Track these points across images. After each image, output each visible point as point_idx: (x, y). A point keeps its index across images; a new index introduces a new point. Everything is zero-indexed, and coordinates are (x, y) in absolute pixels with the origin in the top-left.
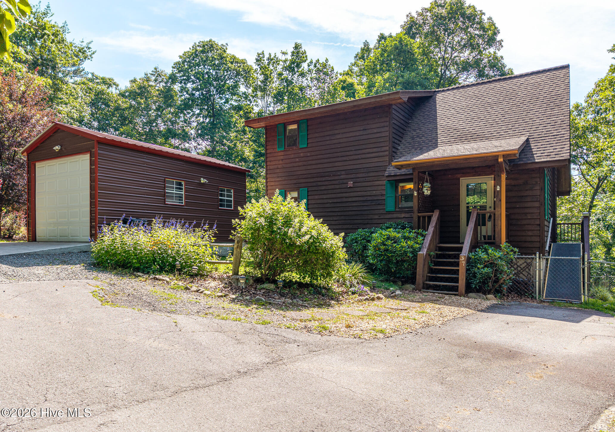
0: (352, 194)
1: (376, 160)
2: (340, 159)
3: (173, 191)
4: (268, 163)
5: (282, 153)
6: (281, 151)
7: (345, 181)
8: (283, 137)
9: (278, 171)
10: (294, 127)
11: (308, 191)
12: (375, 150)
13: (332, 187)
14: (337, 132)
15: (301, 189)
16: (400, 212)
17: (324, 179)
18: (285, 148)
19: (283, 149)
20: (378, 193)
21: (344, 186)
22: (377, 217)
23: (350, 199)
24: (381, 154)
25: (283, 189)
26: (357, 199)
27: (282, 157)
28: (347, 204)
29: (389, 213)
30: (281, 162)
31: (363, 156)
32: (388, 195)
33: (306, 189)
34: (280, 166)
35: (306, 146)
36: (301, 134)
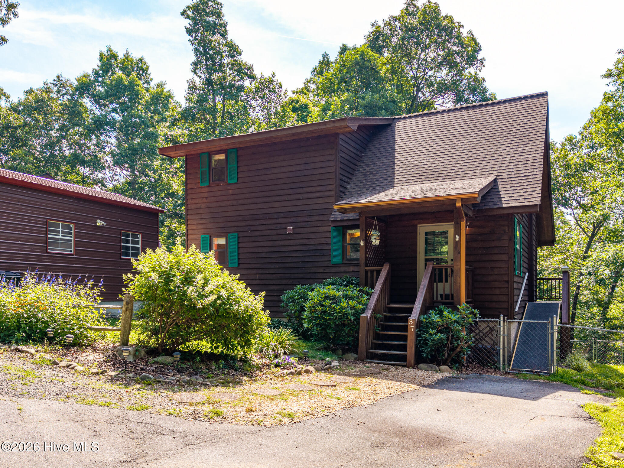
0: (292, 242)
1: (320, 201)
2: (278, 198)
3: (59, 235)
4: (189, 202)
5: (207, 190)
6: (205, 187)
7: (283, 226)
8: (208, 169)
9: (201, 211)
10: (222, 157)
11: (238, 237)
12: (318, 189)
13: (269, 232)
14: (272, 165)
15: (229, 235)
16: (349, 265)
17: (258, 223)
18: (210, 184)
19: (207, 184)
20: (323, 241)
21: (282, 231)
22: (321, 270)
23: (290, 249)
24: (327, 194)
25: (207, 234)
26: (298, 248)
27: (206, 195)
28: (287, 255)
29: (336, 265)
30: (205, 200)
31: (306, 196)
32: (334, 245)
33: (236, 234)
34: (203, 206)
35: (235, 181)
36: (229, 166)
